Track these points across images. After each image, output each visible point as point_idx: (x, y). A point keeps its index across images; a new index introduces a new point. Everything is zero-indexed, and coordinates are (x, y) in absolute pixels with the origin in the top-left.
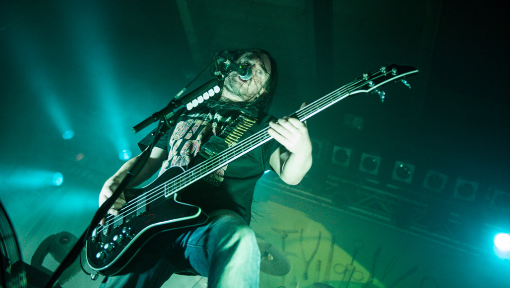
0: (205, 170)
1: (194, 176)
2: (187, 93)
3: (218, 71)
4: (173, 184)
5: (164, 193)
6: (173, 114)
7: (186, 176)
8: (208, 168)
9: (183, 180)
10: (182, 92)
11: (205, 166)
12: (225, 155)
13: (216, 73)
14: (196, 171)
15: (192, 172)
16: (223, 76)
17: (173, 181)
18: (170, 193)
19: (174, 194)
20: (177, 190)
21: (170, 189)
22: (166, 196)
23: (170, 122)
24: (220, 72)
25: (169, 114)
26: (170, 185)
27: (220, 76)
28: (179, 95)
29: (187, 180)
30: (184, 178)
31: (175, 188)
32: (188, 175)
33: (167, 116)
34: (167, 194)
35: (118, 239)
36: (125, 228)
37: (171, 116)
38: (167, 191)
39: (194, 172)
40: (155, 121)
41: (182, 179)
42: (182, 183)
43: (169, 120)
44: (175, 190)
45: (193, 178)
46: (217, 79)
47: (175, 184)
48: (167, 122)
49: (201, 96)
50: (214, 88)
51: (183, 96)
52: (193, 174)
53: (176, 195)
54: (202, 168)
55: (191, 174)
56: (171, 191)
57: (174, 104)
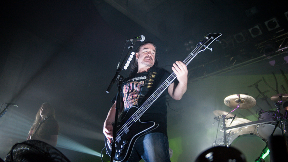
1: (144, 109)
5: (133, 121)
6: (120, 75)
7: (141, 110)
10: (119, 65)
14: (144, 107)
15: (142, 107)
17: (136, 114)
19: (138, 120)
20: (139, 118)
21: (136, 118)
29: (142, 112)
33: (117, 78)
34: (135, 121)
36: (124, 141)
37: (119, 77)
40: (114, 83)
41: (139, 112)
42: (140, 114)
57: (118, 72)
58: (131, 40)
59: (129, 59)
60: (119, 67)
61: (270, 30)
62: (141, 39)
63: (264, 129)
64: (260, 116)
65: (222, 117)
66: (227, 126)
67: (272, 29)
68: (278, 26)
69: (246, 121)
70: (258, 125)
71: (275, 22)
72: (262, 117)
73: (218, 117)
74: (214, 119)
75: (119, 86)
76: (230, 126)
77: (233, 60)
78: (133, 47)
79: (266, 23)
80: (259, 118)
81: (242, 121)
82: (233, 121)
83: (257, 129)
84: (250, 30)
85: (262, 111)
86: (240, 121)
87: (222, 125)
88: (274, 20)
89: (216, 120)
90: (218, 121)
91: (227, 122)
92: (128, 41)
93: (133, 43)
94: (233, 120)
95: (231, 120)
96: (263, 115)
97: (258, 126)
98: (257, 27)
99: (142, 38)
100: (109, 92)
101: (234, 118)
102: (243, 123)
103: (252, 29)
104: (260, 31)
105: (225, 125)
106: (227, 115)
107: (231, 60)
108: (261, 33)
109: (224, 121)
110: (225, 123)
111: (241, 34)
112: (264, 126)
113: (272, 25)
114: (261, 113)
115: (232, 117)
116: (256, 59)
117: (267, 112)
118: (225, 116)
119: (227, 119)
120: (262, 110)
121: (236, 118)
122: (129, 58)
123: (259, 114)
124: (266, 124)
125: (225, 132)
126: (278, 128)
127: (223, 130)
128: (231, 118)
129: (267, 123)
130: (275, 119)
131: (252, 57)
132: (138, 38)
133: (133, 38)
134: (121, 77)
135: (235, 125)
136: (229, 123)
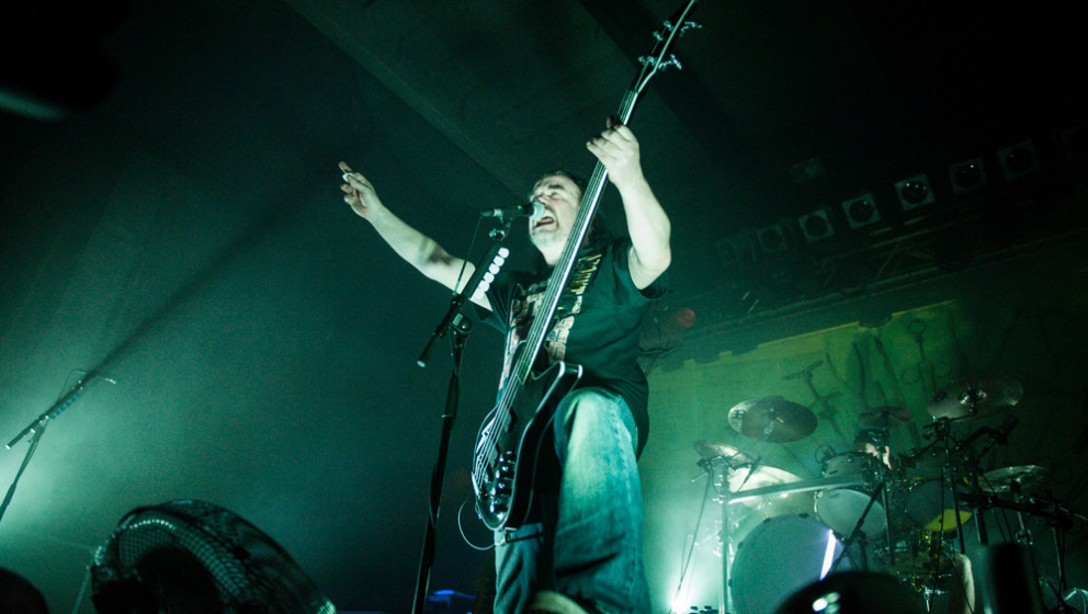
3: (493, 229)
13: (491, 235)
16: (503, 233)
23: (464, 327)
24: (495, 230)
25: (456, 318)
33: (454, 323)
46: (497, 239)
49: (488, 273)
50: (500, 253)
58: (498, 213)
59: (490, 269)
61: (854, 225)
63: (836, 502)
64: (827, 465)
66: (734, 488)
67: (861, 224)
68: (876, 217)
69: (787, 477)
70: (818, 491)
71: (869, 206)
72: (830, 469)
74: (697, 467)
75: (456, 347)
76: (743, 489)
77: (750, 301)
78: (506, 233)
79: (846, 206)
80: (824, 470)
81: (775, 477)
82: (752, 476)
83: (816, 501)
84: (802, 221)
85: (831, 453)
86: (770, 475)
87: (720, 484)
88: (868, 199)
90: (708, 471)
91: (732, 477)
93: (506, 223)
94: (751, 473)
95: (745, 471)
96: (833, 464)
97: (821, 494)
98: (822, 214)
101: (754, 468)
102: (776, 481)
103: (806, 217)
104: (829, 226)
105: (726, 484)
106: (734, 456)
107: (744, 298)
108: (830, 231)
109: (726, 474)
110: (728, 480)
111: (778, 229)
112: (837, 495)
113: (860, 212)
114: (828, 456)
115: (750, 463)
116: (814, 301)
117: (846, 457)
118: (730, 458)
119: (735, 469)
120: (831, 448)
121: (760, 466)
122: (493, 264)
123: (823, 460)
124: (841, 488)
125: (724, 506)
126: (876, 503)
127: (721, 498)
128: (746, 465)
129: (845, 488)
130: (870, 477)
131: (803, 296)
132: (520, 208)
135: (756, 487)
136: (739, 479)
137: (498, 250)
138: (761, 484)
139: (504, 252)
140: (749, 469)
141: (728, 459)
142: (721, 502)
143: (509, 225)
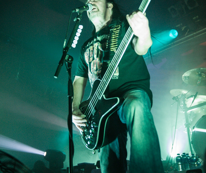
0: (109, 76)
2: (68, 41)
3: (75, 18)
4: (99, 91)
5: (98, 98)
6: (68, 56)
7: (103, 84)
8: (110, 74)
9: (103, 86)
10: (65, 42)
11: (108, 74)
12: (114, 63)
13: (74, 21)
14: (106, 78)
15: (104, 80)
16: (79, 19)
17: (98, 89)
18: (100, 96)
19: (103, 96)
20: (103, 93)
22: (100, 99)
23: (70, 60)
24: (76, 18)
25: (66, 57)
26: (99, 92)
27: (78, 20)
28: (64, 45)
29: (104, 86)
30: (102, 85)
31: (101, 93)
32: (103, 83)
33: (66, 59)
34: (100, 98)
35: (92, 131)
36: (92, 124)
37: (68, 57)
38: (99, 96)
39: (105, 80)
40: (62, 65)
42: (103, 88)
43: (68, 60)
44: (102, 94)
45: (106, 83)
46: (77, 22)
47: (100, 91)
48: (68, 61)
49: (76, 37)
50: (79, 27)
51: (67, 44)
52: (105, 81)
53: (104, 96)
54: (107, 76)
55: (104, 81)
56: (100, 95)
57: (65, 51)
58: (77, 10)
59: (76, 35)
60: (65, 45)
62: (88, 9)
65: (181, 97)
66: (188, 106)
73: (177, 97)
74: (172, 100)
75: (68, 68)
76: (191, 106)
78: (80, 19)
81: (205, 99)
82: (195, 100)
86: (202, 98)
87: (182, 105)
89: (175, 101)
90: (177, 101)
91: (187, 101)
92: (74, 11)
93: (80, 14)
94: (194, 99)
95: (192, 99)
99: (89, 7)
100: (57, 77)
101: (195, 96)
105: (185, 105)
106: (186, 93)
109: (184, 101)
110: (186, 103)
115: (194, 95)
118: (185, 95)
119: (188, 98)
121: (197, 96)
122: (77, 33)
125: (186, 114)
127: (184, 111)
128: (192, 96)
132: (85, 7)
133: (79, 8)
134: (70, 57)
135: (197, 104)
136: (190, 102)
137: (78, 26)
138: (199, 103)
139: (81, 27)
140: (193, 98)
141: (184, 95)
142: (184, 112)
143: (81, 16)
